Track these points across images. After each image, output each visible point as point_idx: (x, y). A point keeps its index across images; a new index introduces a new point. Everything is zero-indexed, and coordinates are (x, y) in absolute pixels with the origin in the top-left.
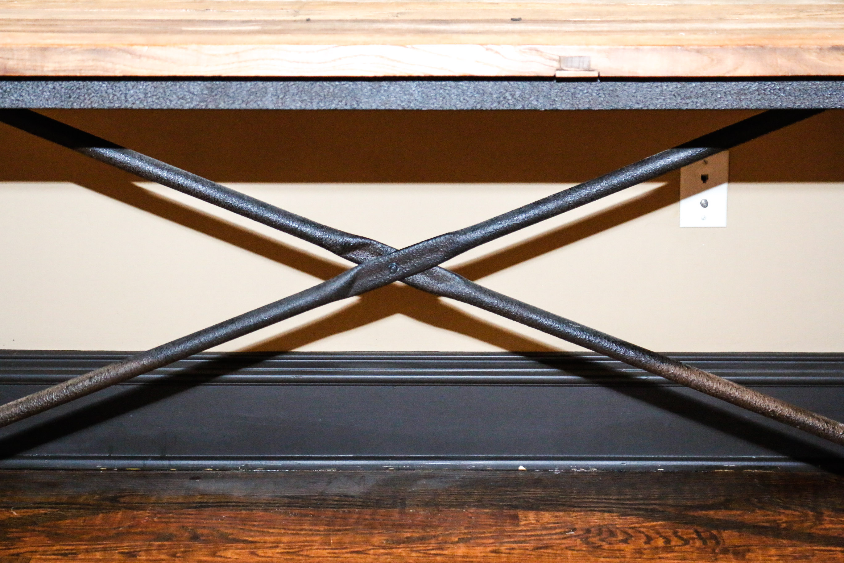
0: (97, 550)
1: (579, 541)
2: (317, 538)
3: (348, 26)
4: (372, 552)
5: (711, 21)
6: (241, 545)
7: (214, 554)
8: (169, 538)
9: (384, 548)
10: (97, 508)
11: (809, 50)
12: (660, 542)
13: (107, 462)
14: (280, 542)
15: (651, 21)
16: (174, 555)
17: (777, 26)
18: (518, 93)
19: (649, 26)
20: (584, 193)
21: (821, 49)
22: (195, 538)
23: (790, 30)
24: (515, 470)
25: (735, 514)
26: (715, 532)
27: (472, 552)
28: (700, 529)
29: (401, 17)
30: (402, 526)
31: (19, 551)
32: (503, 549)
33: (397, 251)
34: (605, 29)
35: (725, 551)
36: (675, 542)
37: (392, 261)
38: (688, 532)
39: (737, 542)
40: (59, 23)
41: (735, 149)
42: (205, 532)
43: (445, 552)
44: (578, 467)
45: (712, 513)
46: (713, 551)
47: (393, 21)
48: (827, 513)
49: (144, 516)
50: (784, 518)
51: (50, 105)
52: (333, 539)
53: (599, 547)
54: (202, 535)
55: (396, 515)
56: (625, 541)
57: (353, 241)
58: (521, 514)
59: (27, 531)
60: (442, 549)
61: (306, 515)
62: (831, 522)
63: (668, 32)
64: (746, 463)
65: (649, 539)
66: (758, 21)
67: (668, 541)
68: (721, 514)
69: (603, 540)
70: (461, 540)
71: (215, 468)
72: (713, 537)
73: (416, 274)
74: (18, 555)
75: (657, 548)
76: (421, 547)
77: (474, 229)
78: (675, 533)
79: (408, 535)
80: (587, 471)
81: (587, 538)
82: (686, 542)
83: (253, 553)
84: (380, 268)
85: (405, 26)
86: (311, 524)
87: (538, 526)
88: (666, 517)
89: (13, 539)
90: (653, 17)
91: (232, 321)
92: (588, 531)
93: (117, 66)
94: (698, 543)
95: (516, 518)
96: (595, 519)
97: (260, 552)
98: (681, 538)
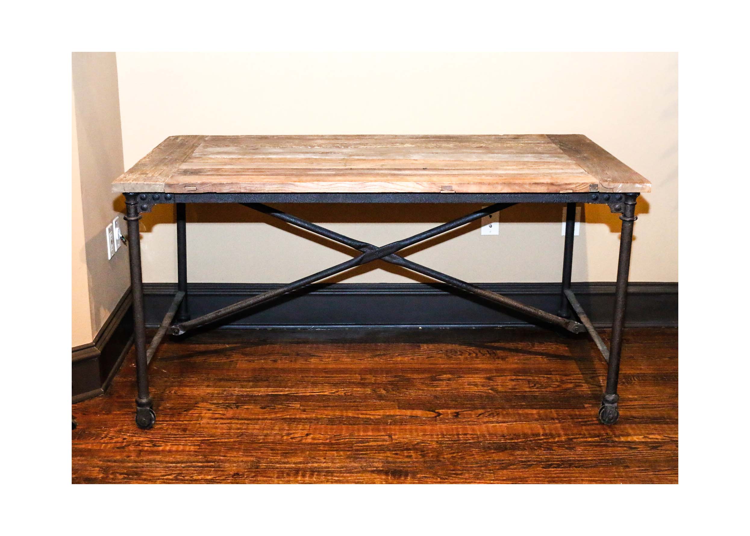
0: (261, 359)
1: (443, 355)
2: (344, 355)
3: (366, 171)
4: (366, 359)
5: (493, 169)
6: (316, 357)
7: (306, 361)
8: (288, 355)
9: (370, 358)
10: (257, 344)
11: (526, 184)
12: (474, 355)
13: (260, 326)
14: (330, 356)
15: (473, 169)
16: (291, 361)
17: (516, 172)
18: (427, 198)
19: (472, 172)
20: (447, 227)
21: (530, 184)
22: (298, 355)
23: (520, 174)
24: (418, 328)
25: (502, 344)
26: (494, 351)
27: (403, 359)
28: (488, 350)
29: (384, 167)
30: (377, 350)
31: (232, 360)
32: (415, 358)
33: (378, 248)
34: (456, 173)
35: (498, 358)
36: (479, 354)
37: (377, 251)
38: (484, 351)
39: (502, 355)
40: (263, 170)
41: (501, 211)
42: (302, 352)
43: (394, 359)
44: (442, 327)
45: (493, 344)
46: (494, 358)
47: (381, 169)
48: (536, 344)
49: (277, 346)
50: (521, 346)
51: (264, 202)
52: (351, 355)
53: (451, 357)
54: (300, 354)
55: (373, 345)
56: (461, 355)
57: (362, 244)
58: (421, 345)
59: (234, 352)
60: (392, 358)
61: (339, 346)
62: (538, 347)
63: (478, 175)
64: (507, 325)
65: (470, 354)
66: (509, 169)
67: (477, 355)
68: (497, 344)
69: (452, 354)
70: (399, 355)
71: (301, 329)
72: (494, 353)
73: (385, 256)
74: (232, 361)
75: (472, 357)
76: (384, 358)
77: (407, 240)
78: (480, 351)
79: (379, 353)
80: (446, 329)
81: (447, 354)
82: (484, 355)
83: (321, 360)
84: (372, 254)
85: (386, 172)
86: (341, 349)
87: (428, 350)
88: (476, 346)
89: (229, 355)
90: (472, 167)
91: (317, 274)
92: (447, 351)
93: (290, 189)
94: (488, 355)
95: (419, 346)
96: (450, 347)
97: (324, 360)
98: (482, 353)
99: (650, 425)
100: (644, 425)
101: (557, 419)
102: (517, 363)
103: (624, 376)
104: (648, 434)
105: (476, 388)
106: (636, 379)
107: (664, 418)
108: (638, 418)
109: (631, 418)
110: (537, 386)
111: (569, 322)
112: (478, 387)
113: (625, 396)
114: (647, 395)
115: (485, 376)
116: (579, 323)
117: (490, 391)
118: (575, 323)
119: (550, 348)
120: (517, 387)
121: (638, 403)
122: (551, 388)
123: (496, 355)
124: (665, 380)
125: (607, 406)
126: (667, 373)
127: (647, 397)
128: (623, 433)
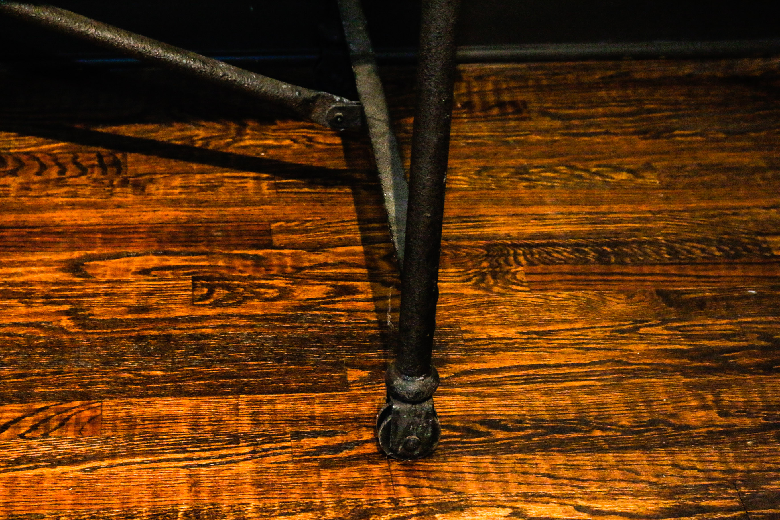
12: (54, 174)
26: (119, 156)
35: (125, 183)
36: (71, 170)
38: (89, 157)
39: (139, 170)
45: (122, 128)
46: (111, 185)
50: (202, 134)
56: (14, 172)
62: (253, 137)
65: (42, 169)
67: (62, 171)
68: (133, 130)
72: (116, 164)
75: (47, 182)
78: (75, 158)
82: (84, 171)
88: (69, 136)
94: (96, 174)
98: (79, 166)
99: (538, 457)
100: (519, 456)
101: (250, 439)
102: (175, 203)
103: (487, 247)
104: (527, 498)
105: (23, 309)
106: (521, 258)
107: (587, 423)
108: (505, 428)
109: (483, 429)
110: (220, 293)
111: (315, 98)
112: (29, 305)
113: (478, 329)
114: (548, 323)
115: (66, 256)
116: (345, 100)
117: (65, 322)
118: (334, 102)
119: (287, 142)
120: (153, 300)
121: (516, 358)
122: (256, 302)
123: (119, 172)
124: (609, 263)
125: (398, 412)
126: (616, 234)
127: (544, 333)
128: (446, 498)
